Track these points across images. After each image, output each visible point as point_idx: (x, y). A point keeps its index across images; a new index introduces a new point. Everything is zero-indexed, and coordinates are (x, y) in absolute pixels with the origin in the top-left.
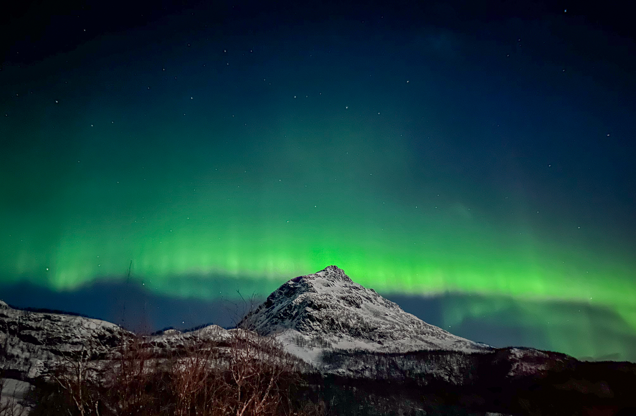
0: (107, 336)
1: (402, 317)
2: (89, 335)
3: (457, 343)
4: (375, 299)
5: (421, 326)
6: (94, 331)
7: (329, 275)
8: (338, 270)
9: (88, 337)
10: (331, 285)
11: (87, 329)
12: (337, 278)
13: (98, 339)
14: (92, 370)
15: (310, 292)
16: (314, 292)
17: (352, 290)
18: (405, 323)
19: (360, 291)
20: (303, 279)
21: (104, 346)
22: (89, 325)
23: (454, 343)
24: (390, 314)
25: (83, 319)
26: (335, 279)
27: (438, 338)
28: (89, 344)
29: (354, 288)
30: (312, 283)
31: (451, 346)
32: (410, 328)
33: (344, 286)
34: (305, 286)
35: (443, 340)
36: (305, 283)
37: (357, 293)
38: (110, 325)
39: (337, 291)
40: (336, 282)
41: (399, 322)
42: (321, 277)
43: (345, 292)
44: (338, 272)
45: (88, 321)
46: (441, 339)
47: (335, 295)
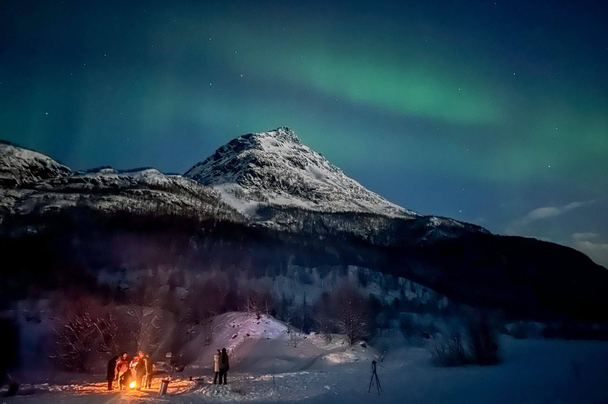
0: (39, 168)
1: (342, 182)
2: (19, 164)
3: (387, 208)
4: (322, 163)
5: (358, 191)
6: (25, 162)
7: (280, 135)
8: (290, 132)
9: (18, 166)
10: (280, 145)
11: (18, 158)
12: (288, 139)
13: (29, 170)
14: (11, 197)
15: (257, 149)
16: (261, 150)
17: (299, 152)
18: (344, 187)
19: (308, 153)
20: (253, 136)
21: (35, 177)
22: (20, 155)
23: (384, 208)
24: (331, 178)
25: (14, 148)
26: (285, 140)
27: (371, 203)
28: (18, 173)
29: (302, 151)
30: (261, 141)
31: (381, 210)
32: (348, 192)
33: (293, 147)
34: (254, 144)
35: (376, 205)
36: (255, 141)
37: (305, 156)
38: (43, 157)
39: (284, 152)
40: (286, 143)
41: (338, 185)
42: (271, 136)
43: (292, 153)
44: (289, 134)
45: (19, 150)
46: (374, 204)
47: (282, 155)
